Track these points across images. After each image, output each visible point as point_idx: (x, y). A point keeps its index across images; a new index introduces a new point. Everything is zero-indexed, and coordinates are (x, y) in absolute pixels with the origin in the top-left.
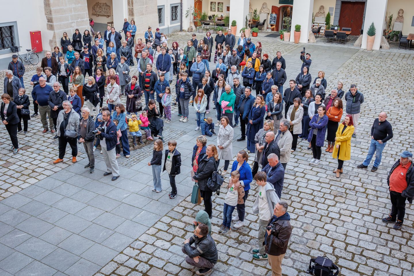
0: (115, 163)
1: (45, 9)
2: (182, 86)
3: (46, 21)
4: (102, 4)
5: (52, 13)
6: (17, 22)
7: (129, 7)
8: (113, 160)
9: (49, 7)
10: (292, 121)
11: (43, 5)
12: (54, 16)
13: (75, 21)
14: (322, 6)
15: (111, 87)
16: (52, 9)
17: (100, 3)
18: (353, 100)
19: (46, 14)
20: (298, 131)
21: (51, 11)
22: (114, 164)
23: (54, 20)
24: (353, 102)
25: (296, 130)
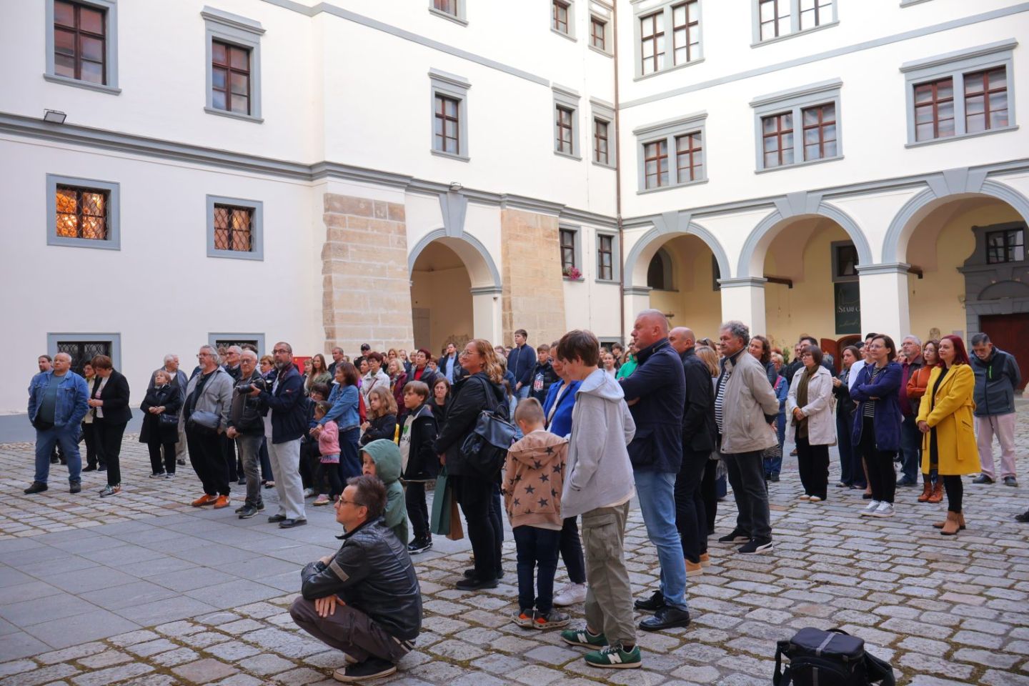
0: (292, 481)
1: (324, 314)
2: (539, 377)
3: (324, 335)
4: (460, 339)
5: (336, 319)
6: (266, 335)
7: (506, 331)
8: (289, 472)
9: (331, 308)
10: (801, 407)
11: (321, 306)
12: (338, 325)
13: (384, 341)
14: (934, 329)
15: (370, 377)
16: (336, 311)
17: (456, 337)
18: (987, 373)
19: (324, 324)
20: (822, 435)
21: (333, 317)
22: (291, 484)
23: (337, 333)
24: (988, 380)
25: (815, 434)
